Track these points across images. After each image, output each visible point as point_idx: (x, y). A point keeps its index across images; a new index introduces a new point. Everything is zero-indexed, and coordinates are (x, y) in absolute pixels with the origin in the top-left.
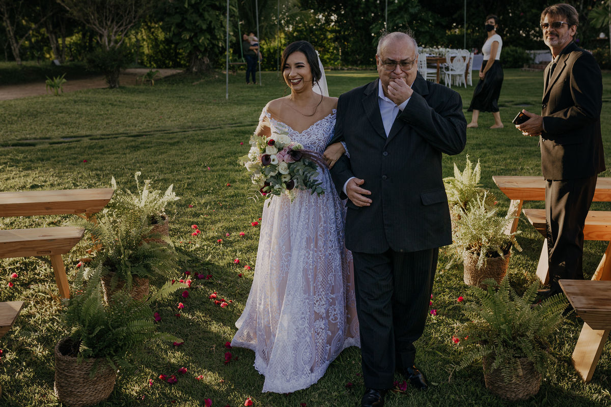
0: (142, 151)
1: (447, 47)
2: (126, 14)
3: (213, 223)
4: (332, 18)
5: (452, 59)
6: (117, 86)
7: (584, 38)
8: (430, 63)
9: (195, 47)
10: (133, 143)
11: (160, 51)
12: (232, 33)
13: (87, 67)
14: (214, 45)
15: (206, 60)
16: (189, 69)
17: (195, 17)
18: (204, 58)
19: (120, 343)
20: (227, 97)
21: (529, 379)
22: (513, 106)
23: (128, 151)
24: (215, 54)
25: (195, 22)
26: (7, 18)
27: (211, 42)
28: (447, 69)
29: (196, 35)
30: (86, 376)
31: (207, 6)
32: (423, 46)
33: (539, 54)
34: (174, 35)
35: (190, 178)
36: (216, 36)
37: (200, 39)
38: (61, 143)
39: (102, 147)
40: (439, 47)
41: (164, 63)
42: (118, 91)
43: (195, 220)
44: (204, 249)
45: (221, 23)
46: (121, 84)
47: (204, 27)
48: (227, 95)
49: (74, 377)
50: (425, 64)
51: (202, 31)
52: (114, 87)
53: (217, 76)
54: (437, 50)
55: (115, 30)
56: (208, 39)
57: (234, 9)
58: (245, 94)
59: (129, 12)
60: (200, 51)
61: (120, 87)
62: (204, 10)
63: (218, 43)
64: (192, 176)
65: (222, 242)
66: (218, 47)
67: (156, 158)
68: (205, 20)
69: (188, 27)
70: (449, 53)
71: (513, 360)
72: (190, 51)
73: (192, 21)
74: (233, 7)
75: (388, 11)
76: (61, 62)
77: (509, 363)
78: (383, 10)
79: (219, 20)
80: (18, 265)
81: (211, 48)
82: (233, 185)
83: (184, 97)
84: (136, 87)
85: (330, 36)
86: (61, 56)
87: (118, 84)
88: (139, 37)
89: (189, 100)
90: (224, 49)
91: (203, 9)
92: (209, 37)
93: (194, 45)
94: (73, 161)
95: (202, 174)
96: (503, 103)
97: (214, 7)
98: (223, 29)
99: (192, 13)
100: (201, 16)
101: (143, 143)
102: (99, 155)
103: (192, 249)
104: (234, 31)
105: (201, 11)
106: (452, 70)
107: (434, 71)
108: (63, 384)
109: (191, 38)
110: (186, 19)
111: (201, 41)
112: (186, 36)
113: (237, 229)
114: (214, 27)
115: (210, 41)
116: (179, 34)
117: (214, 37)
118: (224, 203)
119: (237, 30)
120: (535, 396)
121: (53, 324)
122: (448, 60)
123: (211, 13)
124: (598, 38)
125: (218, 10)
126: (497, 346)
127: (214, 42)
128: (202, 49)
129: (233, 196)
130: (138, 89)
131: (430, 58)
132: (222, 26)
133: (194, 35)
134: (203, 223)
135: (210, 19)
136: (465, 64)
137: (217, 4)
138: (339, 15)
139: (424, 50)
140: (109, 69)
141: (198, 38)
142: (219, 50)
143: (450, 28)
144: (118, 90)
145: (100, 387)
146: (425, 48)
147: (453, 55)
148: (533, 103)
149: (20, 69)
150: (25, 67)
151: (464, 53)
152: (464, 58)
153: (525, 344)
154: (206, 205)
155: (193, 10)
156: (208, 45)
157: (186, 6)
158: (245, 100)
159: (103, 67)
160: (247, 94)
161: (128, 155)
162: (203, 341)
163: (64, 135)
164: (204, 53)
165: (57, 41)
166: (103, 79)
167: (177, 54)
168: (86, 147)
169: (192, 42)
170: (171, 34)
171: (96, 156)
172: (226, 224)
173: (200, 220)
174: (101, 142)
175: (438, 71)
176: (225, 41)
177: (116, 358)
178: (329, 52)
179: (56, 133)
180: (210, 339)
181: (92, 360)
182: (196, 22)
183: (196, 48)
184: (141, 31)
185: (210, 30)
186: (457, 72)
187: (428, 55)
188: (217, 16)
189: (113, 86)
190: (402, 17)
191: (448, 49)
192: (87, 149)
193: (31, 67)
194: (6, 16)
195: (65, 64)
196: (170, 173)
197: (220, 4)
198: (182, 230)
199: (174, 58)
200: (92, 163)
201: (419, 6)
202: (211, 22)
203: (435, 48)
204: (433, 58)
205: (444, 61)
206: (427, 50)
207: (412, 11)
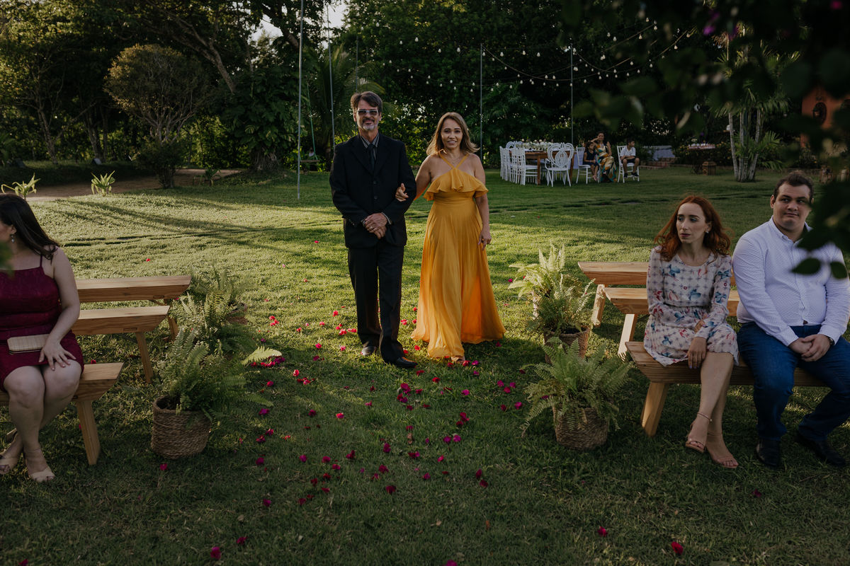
0: (209, 250)
1: (549, 141)
2: (183, 105)
3: (291, 315)
4: (420, 109)
5: (554, 153)
6: (172, 186)
7: (709, 131)
8: (530, 159)
9: (260, 142)
10: (198, 243)
11: (216, 150)
12: (303, 126)
13: (137, 165)
14: (282, 140)
15: (273, 157)
16: (253, 168)
17: (261, 108)
18: (271, 154)
19: (214, 399)
20: (299, 198)
21: (594, 429)
22: (619, 204)
23: (193, 250)
24: (284, 149)
25: (261, 114)
26: (42, 110)
27: (279, 137)
28: (549, 165)
29: (261, 129)
30: (183, 428)
31: (274, 95)
32: (523, 140)
33: (658, 150)
34: (236, 128)
35: (263, 275)
36: (285, 130)
37: (266, 133)
38: (119, 243)
39: (164, 247)
40: (540, 140)
41: (221, 163)
42: (172, 192)
43: (272, 312)
44: (283, 337)
45: (291, 114)
46: (177, 184)
47: (271, 119)
48: (299, 195)
49: (172, 429)
50: (523, 161)
51: (269, 124)
52: (168, 188)
53: (285, 176)
54: (538, 144)
55: (169, 123)
56: (276, 133)
57: (306, 99)
58: (318, 194)
59: (187, 102)
60: (267, 147)
61: (175, 188)
62: (271, 100)
63: (287, 137)
64: (266, 272)
65: (302, 330)
66: (287, 142)
67: (226, 257)
68: (272, 111)
69: (252, 120)
70: (550, 147)
71: (578, 409)
72: (255, 148)
73: (257, 113)
74: (305, 96)
75: (483, 101)
76: (103, 161)
77: (574, 412)
78: (478, 99)
79: (288, 111)
80: (96, 351)
81: (279, 144)
82: (312, 280)
83: (249, 197)
84: (194, 188)
85: (416, 130)
86: (102, 154)
87: (173, 184)
88: (192, 132)
89: (255, 200)
90: (294, 146)
91: (269, 99)
92: (277, 131)
93: (259, 140)
94: (135, 261)
95: (277, 271)
96: (608, 201)
97: (283, 97)
98: (293, 121)
99: (257, 104)
100: (268, 106)
101: (210, 243)
102: (163, 254)
103: (272, 337)
104: (306, 124)
105: (267, 101)
106: (554, 166)
107: (535, 167)
108: (160, 437)
109: (256, 132)
110: (251, 110)
111: (267, 136)
112: (251, 129)
113: (316, 320)
114: (283, 119)
115: (278, 135)
116: (243, 128)
117: (283, 131)
118: (301, 297)
119: (308, 123)
120: (602, 446)
121: (140, 397)
122: (550, 155)
123: (278, 103)
124: (724, 131)
125: (287, 100)
126: (563, 396)
127: (282, 136)
128: (269, 145)
129: (311, 291)
130: (196, 189)
131: (530, 153)
132: (292, 118)
133: (259, 129)
134: (281, 315)
135: (278, 110)
136: (569, 160)
137: (287, 93)
138: (427, 105)
139: (524, 144)
140: (163, 167)
141: (264, 132)
142: (288, 146)
143: (557, 122)
144: (173, 190)
145: (196, 440)
146: (525, 142)
147: (555, 150)
148: (642, 200)
149: (56, 168)
150: (61, 166)
151: (568, 147)
152: (568, 153)
153: (589, 395)
154: (283, 299)
155: (258, 101)
156: (276, 140)
157: (251, 95)
158: (320, 200)
159: (156, 164)
160: (322, 194)
161: (194, 254)
162: (287, 411)
163: (119, 236)
164: (270, 150)
165: (98, 137)
166: (156, 179)
167: (236, 153)
168: (147, 247)
169: (257, 137)
170: (233, 128)
171: (158, 255)
172: (306, 316)
173: (277, 312)
174: (162, 242)
175: (539, 168)
176: (296, 135)
177: (211, 410)
178: (416, 150)
179: (111, 234)
180: (295, 409)
181: (188, 413)
182: (263, 114)
183: (262, 144)
184: (194, 126)
185: (278, 123)
186: (561, 169)
187: (527, 150)
188: (286, 107)
189: (166, 186)
190: (500, 108)
191: (550, 143)
192: (149, 249)
193: (67, 166)
194: (41, 108)
195: (107, 163)
196: (242, 270)
197: (289, 93)
198: (260, 321)
199: (232, 157)
200: (156, 261)
201: (519, 95)
202: (279, 113)
203: (536, 143)
204: (533, 153)
205: (545, 156)
206: (528, 144)
207: (512, 100)
